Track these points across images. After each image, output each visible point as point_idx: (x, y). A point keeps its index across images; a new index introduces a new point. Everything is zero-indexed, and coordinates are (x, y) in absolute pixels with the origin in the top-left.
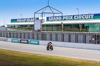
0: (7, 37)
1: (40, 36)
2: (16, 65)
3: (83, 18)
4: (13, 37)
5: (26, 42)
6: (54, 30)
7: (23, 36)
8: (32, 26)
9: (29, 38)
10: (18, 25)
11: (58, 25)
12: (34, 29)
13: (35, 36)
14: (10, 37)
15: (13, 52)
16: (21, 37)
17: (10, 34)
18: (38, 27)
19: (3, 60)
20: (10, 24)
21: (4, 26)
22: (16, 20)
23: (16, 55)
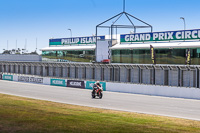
0: (41, 74)
1: (107, 73)
2: (59, 130)
3: (193, 36)
4: (54, 75)
5: (79, 84)
6: (134, 59)
7: (73, 73)
8: (92, 52)
9: (85, 77)
10: (63, 51)
11: (143, 51)
12: (94, 59)
13: (98, 74)
14: (48, 75)
15: (53, 105)
16: (69, 76)
17: (47, 68)
18: (102, 54)
19: (34, 121)
20: (48, 48)
21: (35, 53)
22: (60, 40)
23: (60, 111)
